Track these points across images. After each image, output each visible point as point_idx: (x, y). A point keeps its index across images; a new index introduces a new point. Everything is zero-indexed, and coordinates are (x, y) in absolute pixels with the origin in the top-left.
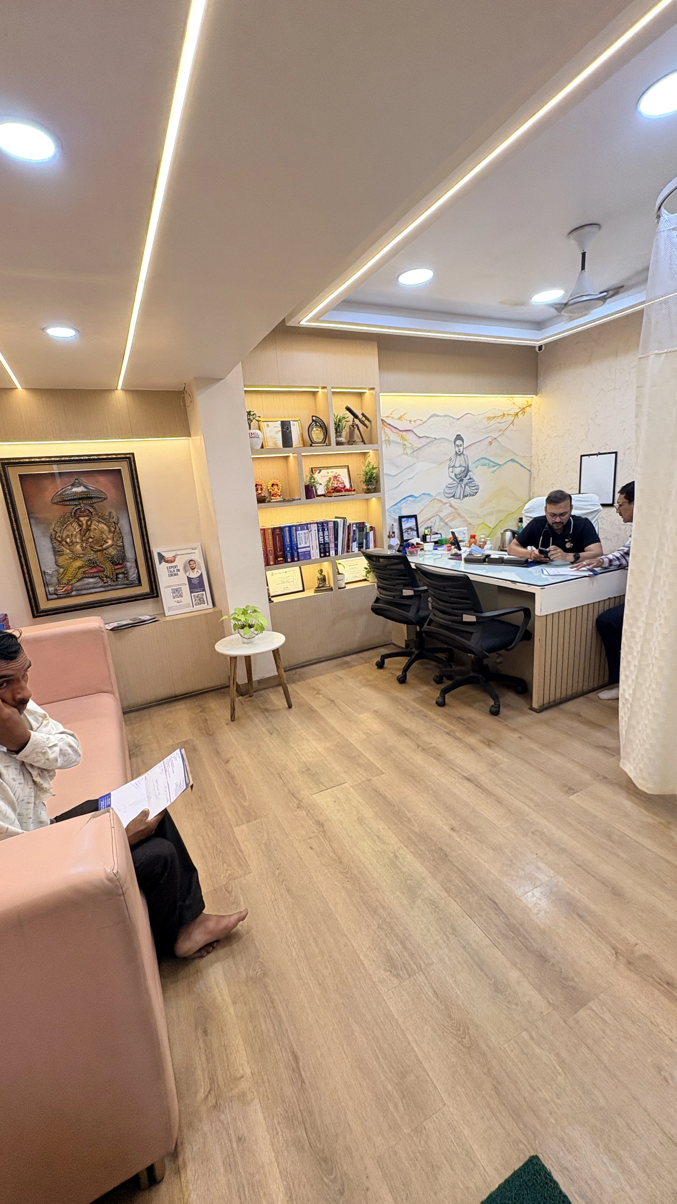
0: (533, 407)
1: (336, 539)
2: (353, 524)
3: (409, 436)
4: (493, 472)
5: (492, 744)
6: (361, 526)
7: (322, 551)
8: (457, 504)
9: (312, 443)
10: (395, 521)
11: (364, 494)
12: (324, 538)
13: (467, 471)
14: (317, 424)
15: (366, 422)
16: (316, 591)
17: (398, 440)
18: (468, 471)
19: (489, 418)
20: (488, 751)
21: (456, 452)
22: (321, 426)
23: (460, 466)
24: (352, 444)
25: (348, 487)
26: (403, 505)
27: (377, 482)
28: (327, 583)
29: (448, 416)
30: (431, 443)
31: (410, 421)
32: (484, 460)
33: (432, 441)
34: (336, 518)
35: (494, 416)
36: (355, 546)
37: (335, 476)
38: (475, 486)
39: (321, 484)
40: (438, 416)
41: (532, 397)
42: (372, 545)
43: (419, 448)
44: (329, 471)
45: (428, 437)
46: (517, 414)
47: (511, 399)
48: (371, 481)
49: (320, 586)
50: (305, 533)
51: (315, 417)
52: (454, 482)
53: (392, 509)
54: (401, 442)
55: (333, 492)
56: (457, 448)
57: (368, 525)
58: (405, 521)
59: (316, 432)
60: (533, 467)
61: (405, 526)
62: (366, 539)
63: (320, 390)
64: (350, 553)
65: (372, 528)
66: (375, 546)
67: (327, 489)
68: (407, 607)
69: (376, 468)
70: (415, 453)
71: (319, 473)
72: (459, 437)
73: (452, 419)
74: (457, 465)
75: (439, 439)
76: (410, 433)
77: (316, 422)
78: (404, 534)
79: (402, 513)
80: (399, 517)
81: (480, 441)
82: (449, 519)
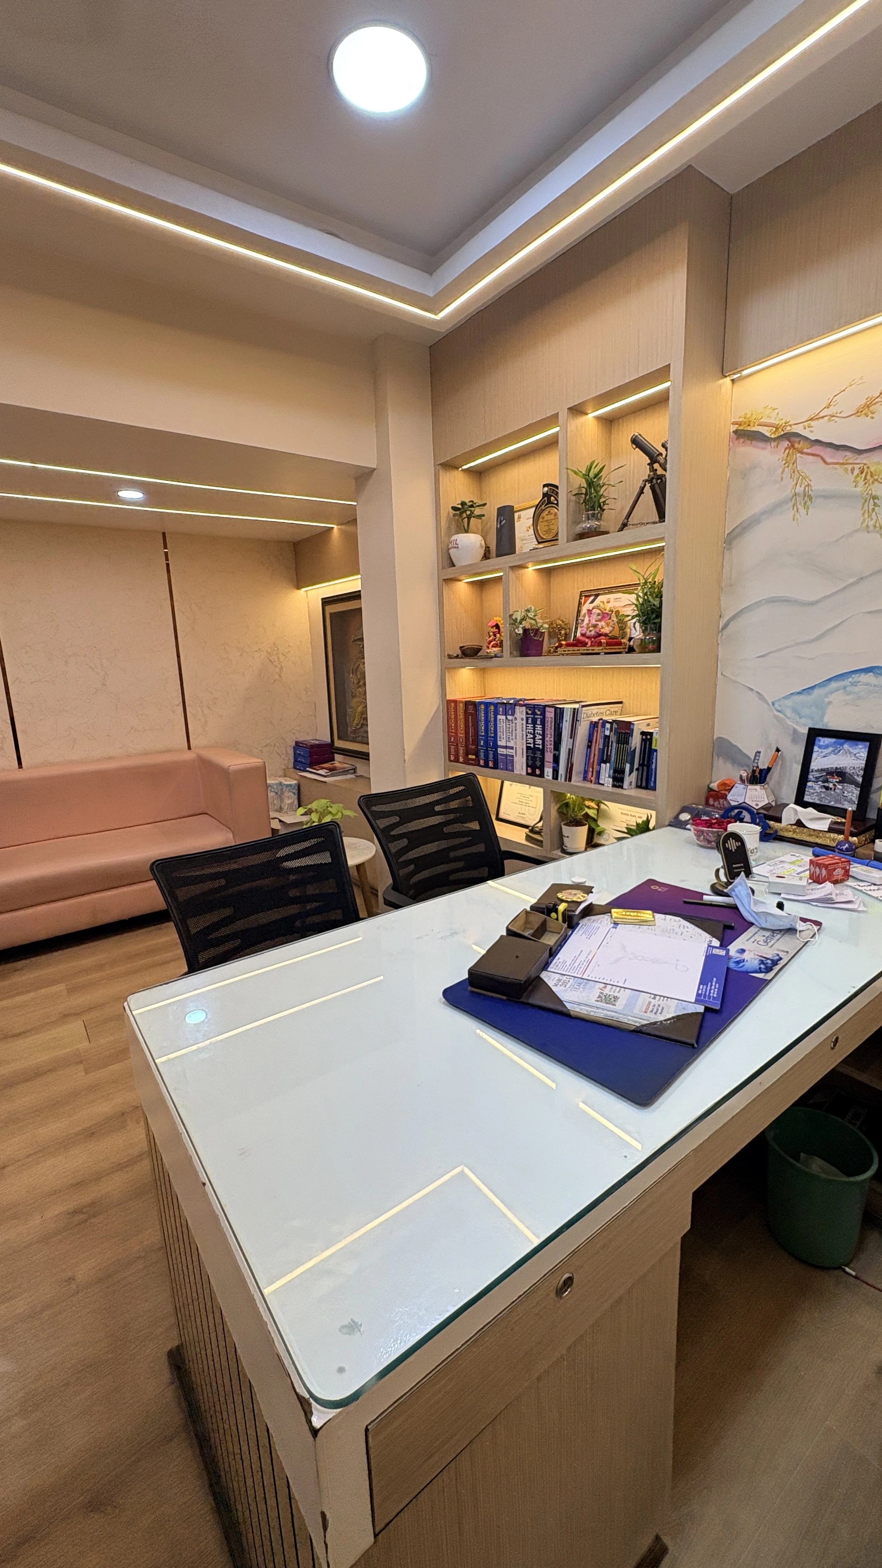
1: (557, 744)
6: (623, 731)
7: (530, 762)
9: (539, 543)
10: (794, 741)
12: (534, 739)
14: (552, 499)
26: (831, 698)
36: (605, 773)
48: (650, 622)
50: (508, 720)
51: (549, 485)
53: (789, 702)
54: (859, 489)
58: (826, 747)
59: (546, 518)
61: (818, 762)
77: (549, 497)
78: (809, 784)
79: (826, 720)
80: (810, 729)
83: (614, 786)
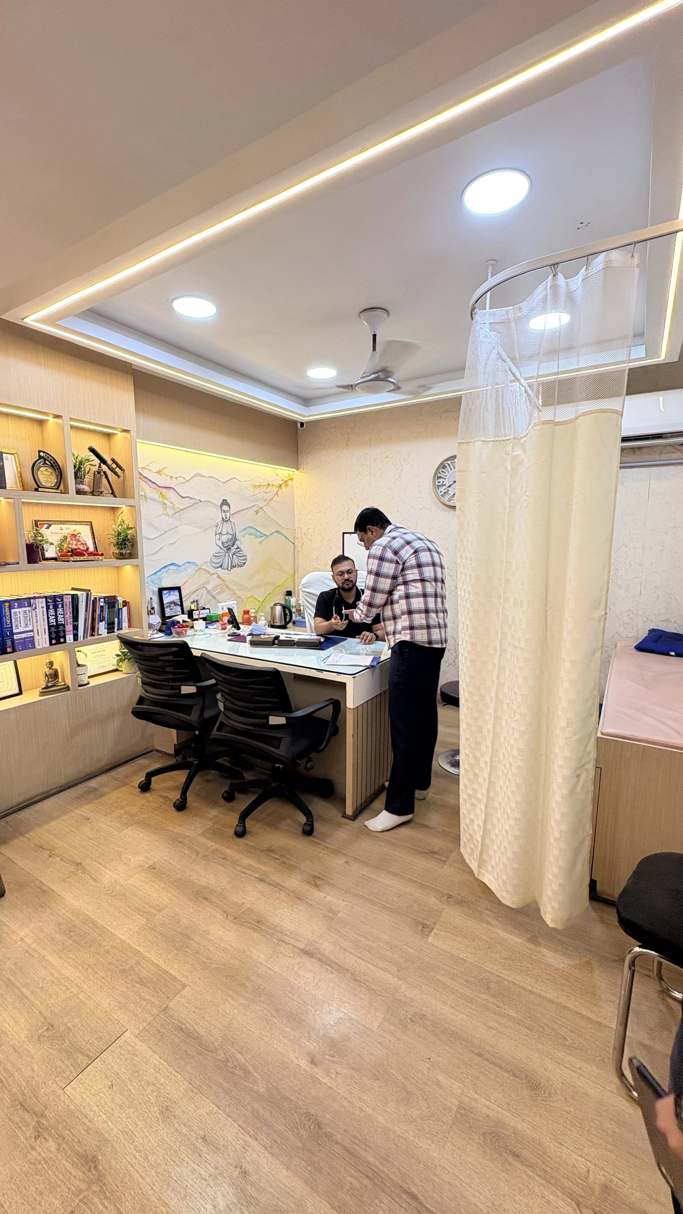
0: (294, 480)
1: (76, 618)
2: (100, 598)
3: (170, 494)
4: (261, 543)
5: (319, 882)
6: (111, 602)
7: (54, 636)
8: (224, 575)
9: (39, 487)
11: (114, 560)
12: (56, 618)
13: (234, 539)
14: (47, 462)
15: (118, 470)
16: (42, 694)
18: (236, 540)
19: (255, 486)
20: (318, 895)
21: (223, 518)
22: (52, 466)
23: (228, 533)
24: (99, 495)
25: (91, 549)
26: (163, 575)
27: (132, 545)
28: (60, 680)
29: (214, 478)
30: (195, 506)
31: (171, 477)
32: (251, 529)
33: (197, 503)
34: (73, 589)
35: (259, 484)
36: (102, 627)
37: (72, 535)
38: (244, 556)
39: (52, 544)
40: (202, 476)
41: (294, 471)
42: (125, 624)
43: (182, 510)
44: (63, 526)
45: (192, 498)
46: (281, 486)
47: (274, 470)
48: (125, 544)
49: (50, 685)
51: (44, 452)
52: (221, 551)
53: (150, 579)
55: (71, 556)
56: (224, 514)
57: (120, 600)
58: (166, 594)
59: (44, 473)
60: (296, 540)
61: (166, 600)
62: (118, 618)
63: (51, 419)
64: (96, 637)
65: (125, 603)
66: (130, 626)
67: (61, 550)
68: (188, 709)
69: (131, 528)
70: (177, 514)
71: (47, 528)
72: (225, 502)
73: (217, 481)
74: (224, 532)
75: (204, 502)
76: (172, 491)
77: (45, 460)
78: (165, 609)
79: (163, 584)
80: (159, 588)
81: (246, 509)
82: (216, 592)
83: (108, 633)
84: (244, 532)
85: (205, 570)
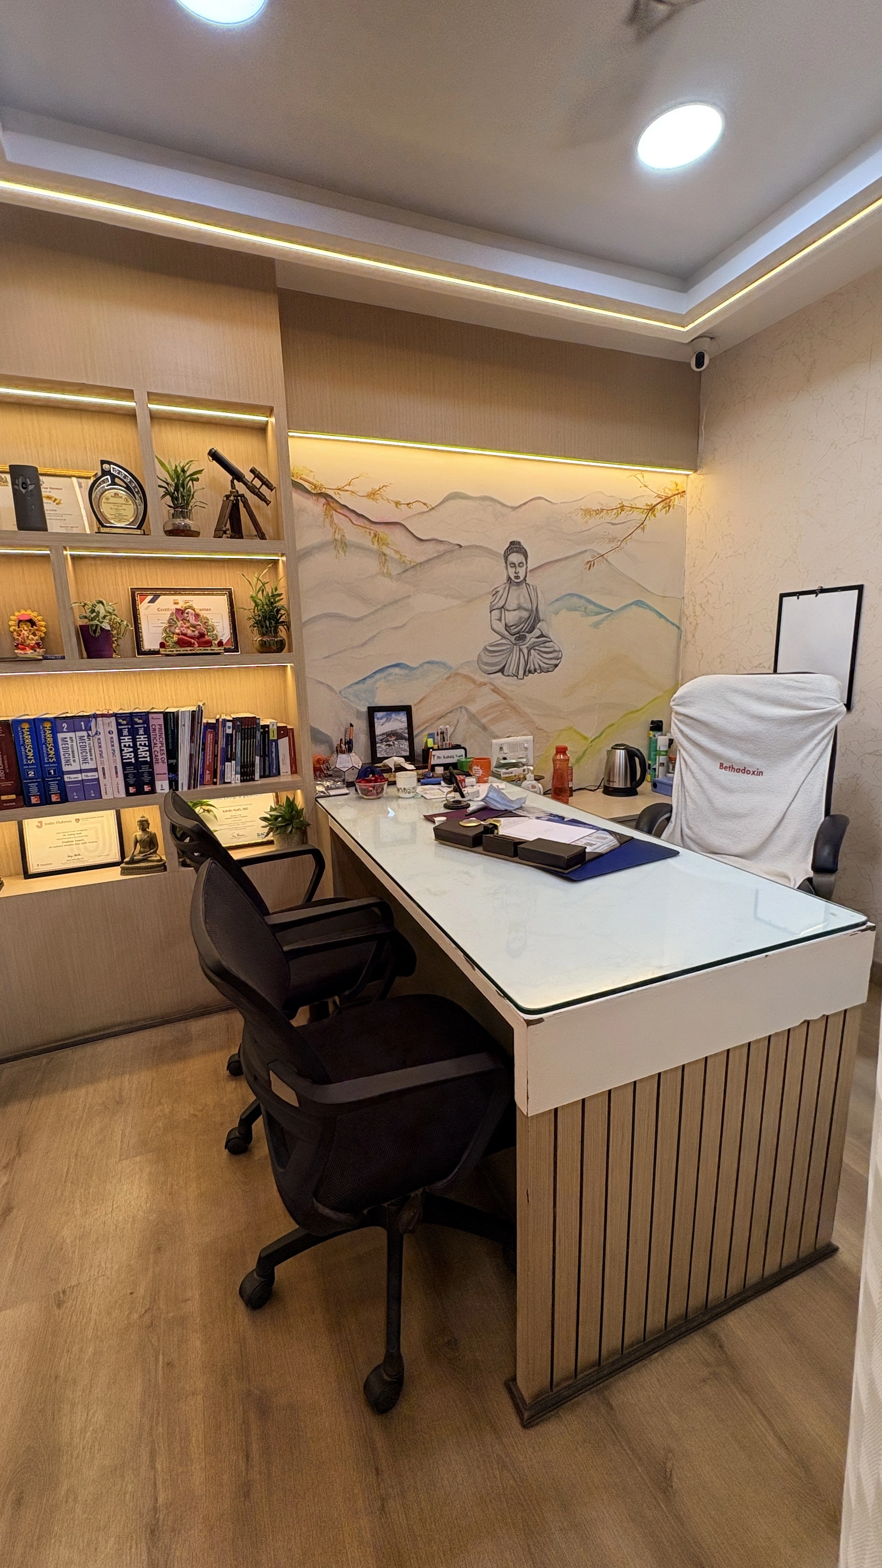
0: (688, 495)
1: (172, 752)
2: (225, 722)
3: (396, 536)
4: (596, 625)
6: (249, 727)
7: (131, 781)
8: (510, 688)
9: (101, 525)
10: (360, 717)
11: (257, 655)
12: (135, 751)
13: (534, 619)
14: (117, 480)
15: (264, 490)
16: (124, 871)
17: (367, 541)
18: (537, 620)
19: (588, 512)
21: (509, 578)
22: (127, 487)
23: (520, 608)
24: (229, 539)
26: (378, 685)
27: (287, 629)
29: (490, 499)
30: (449, 556)
31: (397, 504)
32: (575, 600)
33: (452, 551)
34: (172, 704)
35: (599, 507)
36: (228, 771)
38: (555, 651)
40: (466, 498)
41: (688, 475)
42: (285, 767)
43: (420, 564)
45: (441, 541)
46: (652, 509)
47: (639, 476)
48: (271, 626)
49: (138, 857)
50: (81, 738)
51: (113, 464)
52: (504, 641)
53: (350, 690)
54: (375, 547)
56: (511, 571)
57: (269, 725)
58: (382, 718)
59: (112, 500)
60: (684, 619)
61: (381, 728)
62: (264, 756)
64: (218, 786)
65: (284, 732)
66: (295, 772)
69: (283, 597)
70: (409, 574)
71: (152, 601)
72: (515, 547)
73: (499, 506)
74: (512, 604)
75: (466, 547)
76: (398, 531)
77: (112, 476)
78: (378, 745)
79: (376, 700)
80: (369, 708)
81: (567, 558)
82: (489, 717)
83: (241, 781)
84: (557, 605)
85: (467, 677)
